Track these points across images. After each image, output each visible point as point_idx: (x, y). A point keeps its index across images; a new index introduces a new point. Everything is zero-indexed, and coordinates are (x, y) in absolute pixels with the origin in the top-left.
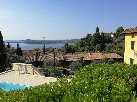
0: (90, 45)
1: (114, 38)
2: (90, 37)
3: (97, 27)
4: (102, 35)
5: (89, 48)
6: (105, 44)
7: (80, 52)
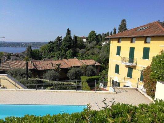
0: (61, 50)
1: (86, 43)
2: (60, 40)
3: (68, 29)
4: (74, 39)
5: (59, 54)
6: (78, 49)
7: (49, 58)
